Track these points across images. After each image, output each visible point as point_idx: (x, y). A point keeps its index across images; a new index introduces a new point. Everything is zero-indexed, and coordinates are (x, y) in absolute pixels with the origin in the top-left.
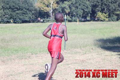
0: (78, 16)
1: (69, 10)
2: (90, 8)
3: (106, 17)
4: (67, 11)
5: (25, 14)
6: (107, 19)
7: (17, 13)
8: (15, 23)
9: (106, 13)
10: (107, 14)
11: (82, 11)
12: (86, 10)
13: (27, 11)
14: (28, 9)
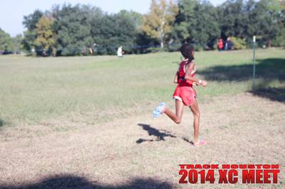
0: (202, 42)
1: (188, 35)
2: (220, 31)
3: (243, 44)
4: (186, 36)
5: (123, 41)
6: (245, 47)
7: (113, 41)
8: (110, 54)
9: (242, 38)
10: (244, 39)
11: (208, 36)
12: (213, 34)
13: (127, 37)
14: (128, 35)
